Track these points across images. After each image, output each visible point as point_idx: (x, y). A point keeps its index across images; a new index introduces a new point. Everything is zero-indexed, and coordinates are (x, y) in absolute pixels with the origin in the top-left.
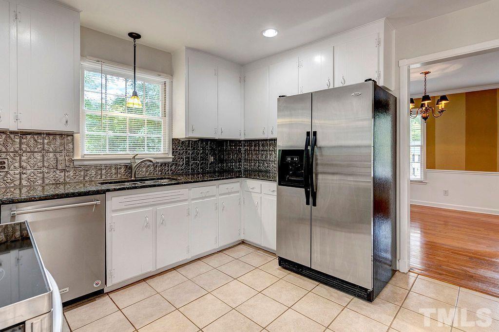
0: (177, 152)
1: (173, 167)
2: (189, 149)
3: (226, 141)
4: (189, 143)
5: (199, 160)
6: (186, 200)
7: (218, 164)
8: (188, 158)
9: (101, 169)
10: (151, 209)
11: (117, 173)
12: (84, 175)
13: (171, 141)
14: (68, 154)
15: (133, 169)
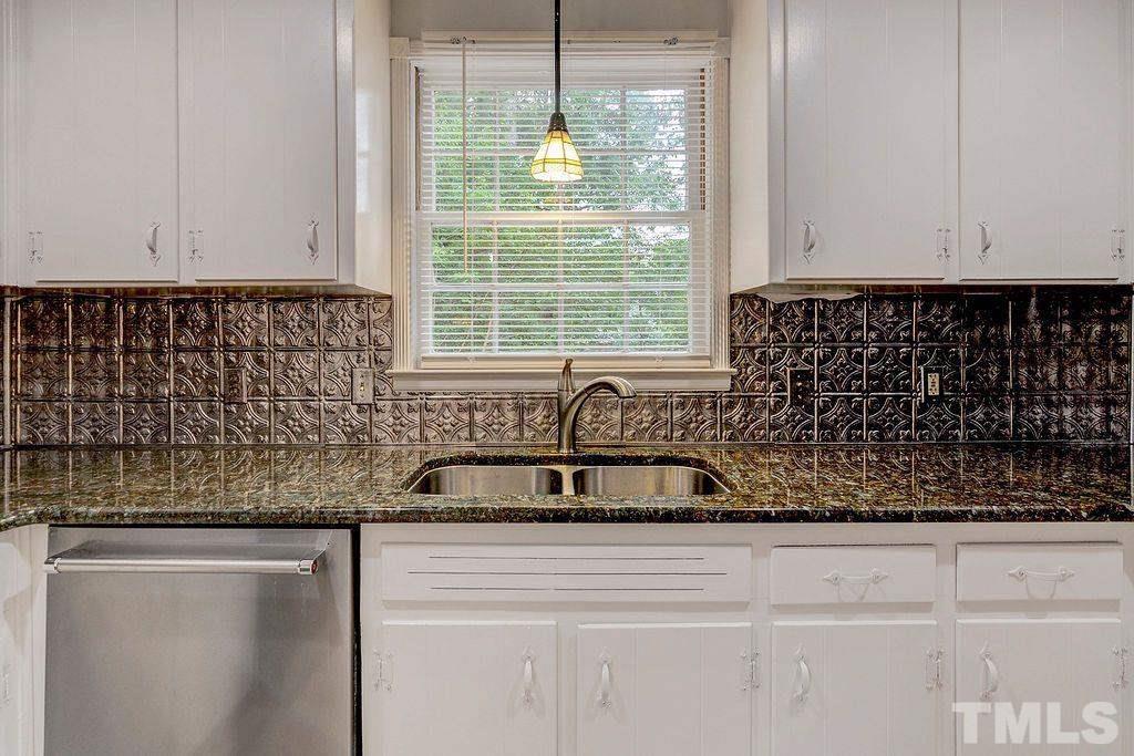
0: (752, 349)
1: (736, 414)
2: (810, 339)
3: (1018, 294)
4: (809, 314)
5: (859, 389)
6: (740, 607)
7: (970, 408)
8: (807, 376)
9: (471, 409)
10: (549, 621)
11: (520, 424)
12: (423, 424)
13: (726, 305)
14: (379, 355)
15: (562, 417)
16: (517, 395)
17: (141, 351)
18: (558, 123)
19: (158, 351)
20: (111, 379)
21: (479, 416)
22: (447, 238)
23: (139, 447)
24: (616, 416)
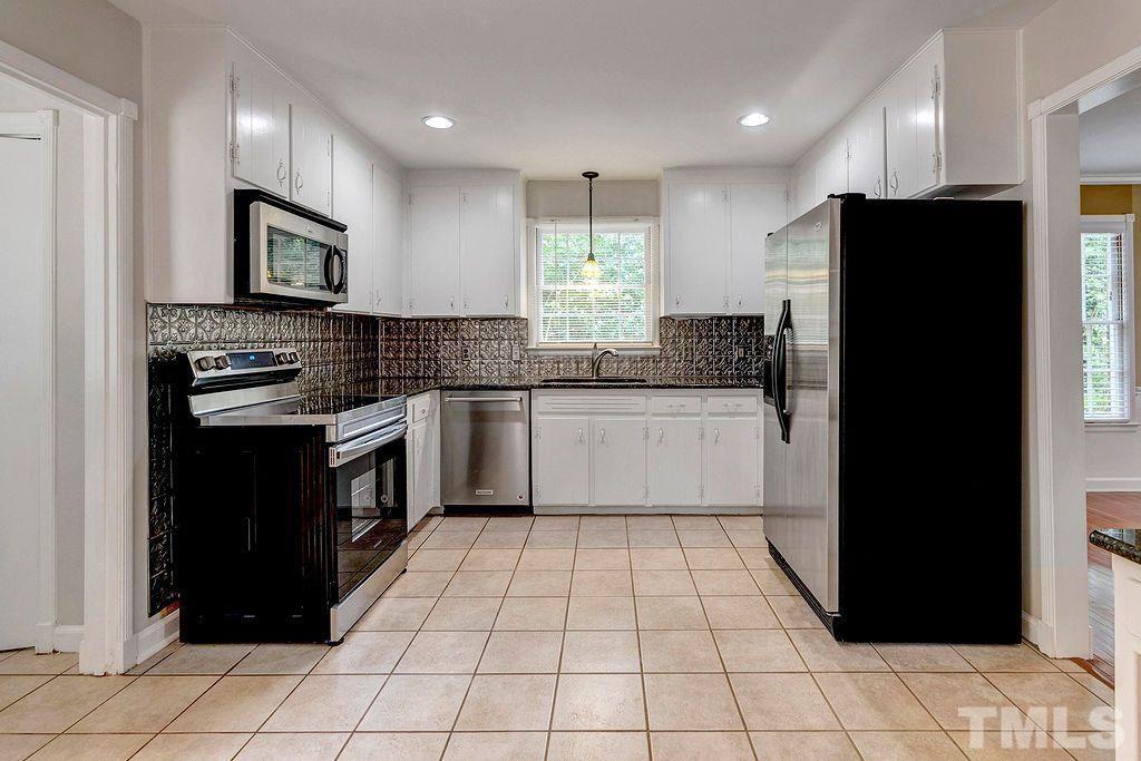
0: (668, 339)
1: (663, 364)
4: (691, 325)
5: (712, 355)
7: (756, 362)
9: (558, 362)
10: (586, 418)
11: (577, 369)
12: (539, 368)
13: (658, 322)
14: (522, 340)
15: (593, 365)
16: (576, 357)
17: (430, 340)
18: (591, 257)
19: (436, 340)
20: (418, 352)
21: (561, 365)
22: (546, 294)
23: (429, 378)
24: (615, 365)
